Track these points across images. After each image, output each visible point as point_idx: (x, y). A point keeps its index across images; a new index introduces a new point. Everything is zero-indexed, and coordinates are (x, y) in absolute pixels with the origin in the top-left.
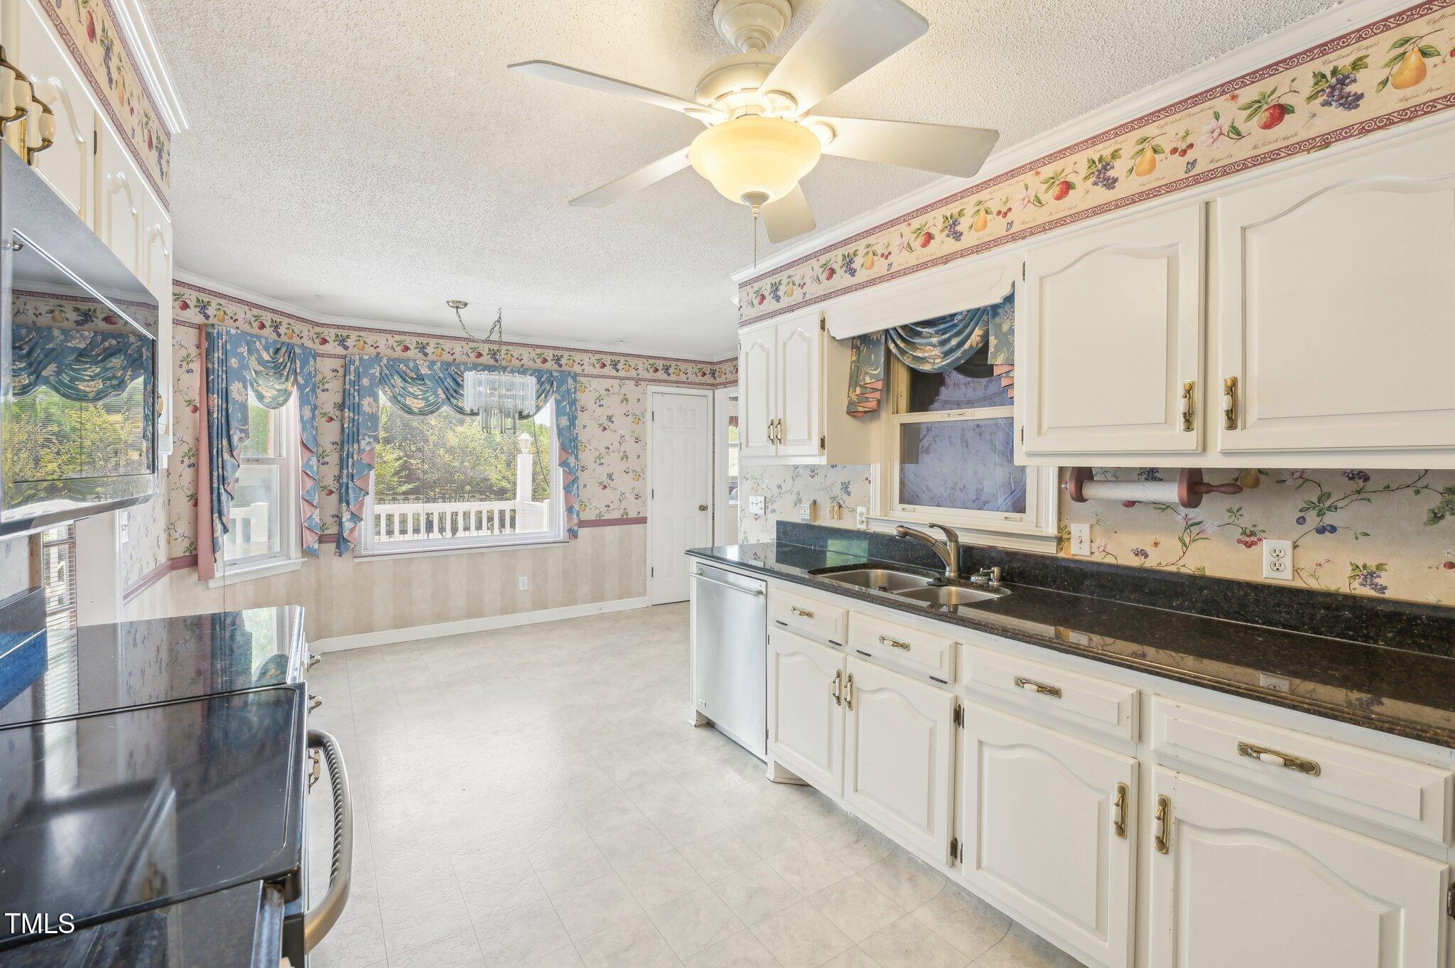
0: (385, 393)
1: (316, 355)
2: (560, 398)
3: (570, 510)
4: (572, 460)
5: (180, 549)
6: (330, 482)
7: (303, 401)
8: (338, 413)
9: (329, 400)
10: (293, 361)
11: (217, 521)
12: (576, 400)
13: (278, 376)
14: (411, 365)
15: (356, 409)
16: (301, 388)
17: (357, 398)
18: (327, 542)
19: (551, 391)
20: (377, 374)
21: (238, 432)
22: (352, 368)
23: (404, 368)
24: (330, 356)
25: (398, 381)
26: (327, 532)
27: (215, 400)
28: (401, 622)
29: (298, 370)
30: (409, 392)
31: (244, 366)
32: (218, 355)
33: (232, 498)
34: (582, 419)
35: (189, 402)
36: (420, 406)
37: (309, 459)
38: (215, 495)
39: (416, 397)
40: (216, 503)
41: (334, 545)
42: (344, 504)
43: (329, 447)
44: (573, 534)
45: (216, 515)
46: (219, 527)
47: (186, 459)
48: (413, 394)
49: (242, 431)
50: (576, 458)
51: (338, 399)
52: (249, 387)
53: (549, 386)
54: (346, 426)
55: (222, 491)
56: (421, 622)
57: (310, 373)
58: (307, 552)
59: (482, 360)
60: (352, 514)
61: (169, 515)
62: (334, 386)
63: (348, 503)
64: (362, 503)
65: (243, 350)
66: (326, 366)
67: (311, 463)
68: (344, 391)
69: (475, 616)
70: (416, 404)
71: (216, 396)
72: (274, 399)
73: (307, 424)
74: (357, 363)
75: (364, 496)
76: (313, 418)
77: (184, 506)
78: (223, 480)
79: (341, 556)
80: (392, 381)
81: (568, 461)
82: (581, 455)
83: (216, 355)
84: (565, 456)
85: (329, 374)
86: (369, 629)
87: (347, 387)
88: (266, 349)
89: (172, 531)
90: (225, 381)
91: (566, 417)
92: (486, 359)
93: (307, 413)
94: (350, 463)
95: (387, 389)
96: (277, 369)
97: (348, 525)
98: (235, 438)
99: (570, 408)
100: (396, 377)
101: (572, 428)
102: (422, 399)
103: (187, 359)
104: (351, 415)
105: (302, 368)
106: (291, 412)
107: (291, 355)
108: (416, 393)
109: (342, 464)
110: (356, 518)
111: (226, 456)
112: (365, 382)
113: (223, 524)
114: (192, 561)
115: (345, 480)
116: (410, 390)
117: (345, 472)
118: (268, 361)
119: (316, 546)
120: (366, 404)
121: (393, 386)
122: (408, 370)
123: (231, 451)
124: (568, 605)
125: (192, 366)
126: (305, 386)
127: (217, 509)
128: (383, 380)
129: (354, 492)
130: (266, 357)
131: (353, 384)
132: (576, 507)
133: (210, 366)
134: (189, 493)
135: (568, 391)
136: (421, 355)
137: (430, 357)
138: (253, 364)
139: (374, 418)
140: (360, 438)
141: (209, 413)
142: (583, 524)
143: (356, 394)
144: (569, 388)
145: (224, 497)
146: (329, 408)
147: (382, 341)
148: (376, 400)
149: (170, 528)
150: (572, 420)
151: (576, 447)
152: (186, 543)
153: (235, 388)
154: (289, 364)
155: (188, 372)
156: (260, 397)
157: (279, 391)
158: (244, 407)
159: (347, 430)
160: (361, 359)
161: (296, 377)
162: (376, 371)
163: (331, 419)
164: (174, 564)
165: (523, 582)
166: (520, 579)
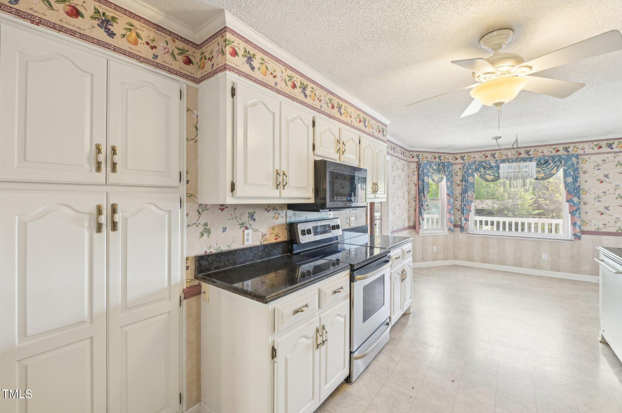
0: (477, 174)
1: (452, 164)
2: (566, 168)
3: (574, 224)
4: (575, 199)
5: (412, 224)
6: (458, 207)
7: (448, 180)
8: (461, 183)
9: (458, 179)
10: (444, 168)
11: (420, 217)
12: (577, 168)
13: (439, 173)
14: (488, 163)
15: (467, 181)
16: (447, 176)
17: (467, 177)
18: (457, 227)
19: (560, 166)
20: (474, 168)
21: (426, 191)
22: (465, 167)
23: (485, 164)
24: (458, 164)
25: (482, 170)
26: (457, 224)
27: (420, 182)
28: (484, 261)
29: (446, 171)
30: (487, 173)
31: (429, 172)
32: (421, 169)
33: (425, 211)
34: (582, 178)
35: (414, 183)
36: (491, 178)
37: (450, 199)
38: (420, 209)
39: (490, 175)
40: (420, 211)
41: (460, 228)
42: (462, 215)
43: (458, 195)
44: (577, 237)
45: (420, 215)
46: (421, 218)
47: (413, 199)
48: (488, 174)
49: (427, 191)
50: (579, 198)
51: (461, 178)
52: (430, 177)
53: (559, 163)
54: (463, 187)
55: (422, 208)
56: (493, 263)
57: (450, 171)
58: (450, 229)
59: (521, 156)
60: (465, 218)
61: (409, 214)
62: (460, 174)
63: (463, 214)
64: (469, 214)
65: (428, 167)
66: (457, 167)
67: (450, 200)
68: (463, 175)
69: (518, 266)
70: (490, 178)
71: (420, 181)
72: (438, 180)
73: (450, 188)
74: (467, 165)
75: (469, 212)
76: (451, 185)
77: (413, 212)
78: (422, 205)
79: (461, 232)
80: (480, 170)
81: (573, 200)
82: (582, 196)
83: (420, 169)
84: (570, 197)
85: (458, 170)
86: (472, 260)
87: (464, 174)
88: (435, 165)
89: (410, 219)
90: (423, 177)
91: (571, 178)
92: (524, 155)
93: (449, 184)
94: (464, 200)
95: (478, 173)
96: (439, 171)
97: (464, 222)
98: (425, 193)
99: (574, 172)
100: (481, 168)
101: (575, 183)
102: (492, 175)
103: (414, 172)
104: (465, 183)
105: (447, 169)
106: (444, 183)
107: (444, 166)
108: (490, 173)
109: (462, 201)
110: (467, 220)
111: (423, 198)
112: (470, 171)
113: (422, 218)
114: (414, 227)
115: (462, 206)
116: (487, 172)
117: (463, 203)
118: (435, 169)
119: (453, 228)
120: (470, 179)
121: (480, 171)
122: (486, 165)
123: (424, 196)
124: (574, 273)
125: (415, 173)
126: (449, 175)
127: (420, 213)
128: (477, 170)
129: (466, 210)
130: (435, 168)
131: (465, 172)
132: (579, 223)
133: (419, 173)
134: (414, 208)
135: (573, 164)
136: (493, 158)
137: (497, 158)
138: (431, 170)
139: (473, 184)
140: (468, 191)
141: (419, 186)
142: (583, 232)
143: (466, 176)
144: (573, 162)
145: (422, 210)
146: (458, 182)
147: (477, 156)
148: (474, 177)
149: (409, 218)
150: (575, 179)
151: (578, 192)
152: (413, 222)
153: (426, 178)
154: (443, 169)
155: (414, 175)
156: (433, 180)
157: (439, 178)
158: (428, 183)
159: (463, 189)
160: (468, 163)
161: (445, 173)
162: (474, 167)
163: (459, 185)
164: (410, 228)
165: (545, 256)
166: (543, 254)
